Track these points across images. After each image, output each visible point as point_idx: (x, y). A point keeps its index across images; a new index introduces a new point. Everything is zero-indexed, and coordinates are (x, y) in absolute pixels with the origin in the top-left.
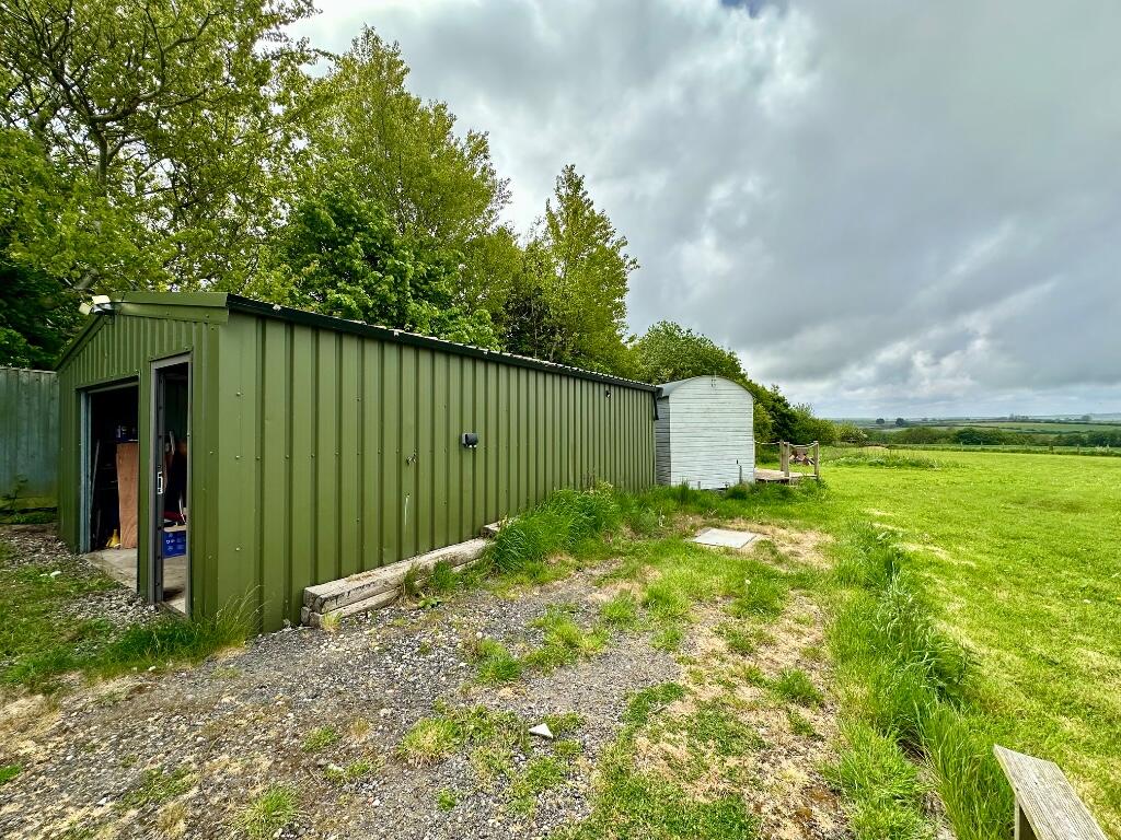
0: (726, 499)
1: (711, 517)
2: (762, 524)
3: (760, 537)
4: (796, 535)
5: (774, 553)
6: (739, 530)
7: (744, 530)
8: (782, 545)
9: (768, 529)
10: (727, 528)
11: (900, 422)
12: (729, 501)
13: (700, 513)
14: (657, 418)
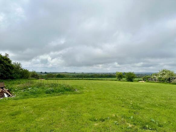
11: (46, 73)
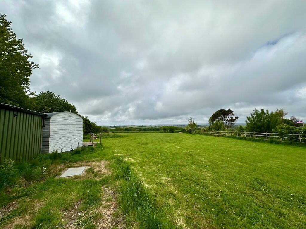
0: (73, 155)
1: (67, 163)
2: (87, 162)
3: (87, 168)
4: (98, 163)
5: (93, 173)
6: (79, 166)
7: (81, 166)
8: (95, 169)
9: (89, 163)
10: (74, 167)
11: (115, 126)
12: (74, 155)
13: (62, 163)
14: (44, 126)
